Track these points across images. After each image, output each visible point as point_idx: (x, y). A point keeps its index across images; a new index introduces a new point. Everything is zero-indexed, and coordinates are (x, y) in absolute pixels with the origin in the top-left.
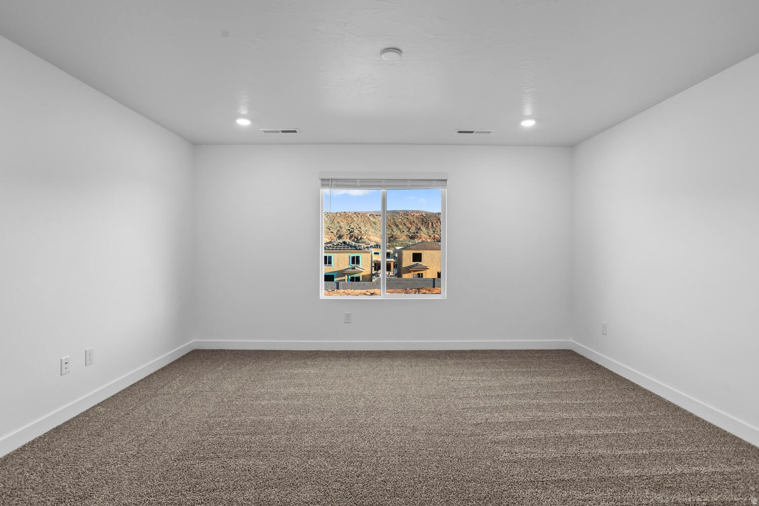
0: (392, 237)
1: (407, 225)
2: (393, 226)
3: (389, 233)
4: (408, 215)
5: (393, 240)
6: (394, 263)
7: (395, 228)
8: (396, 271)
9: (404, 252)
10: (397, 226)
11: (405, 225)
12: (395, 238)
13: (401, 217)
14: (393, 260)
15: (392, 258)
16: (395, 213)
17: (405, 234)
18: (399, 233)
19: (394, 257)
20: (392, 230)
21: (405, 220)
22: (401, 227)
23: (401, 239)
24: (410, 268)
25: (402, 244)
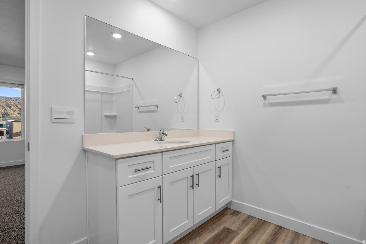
0: (6, 114)
1: (19, 107)
2: (6, 107)
3: (2, 111)
4: (19, 101)
5: (7, 116)
6: (7, 130)
7: (8, 109)
8: (8, 136)
9: (15, 123)
10: (10, 107)
11: (17, 107)
12: (9, 115)
13: (13, 101)
14: (6, 129)
15: (4, 128)
16: (8, 98)
17: (17, 112)
18: (12, 112)
19: (7, 127)
20: (5, 109)
21: (17, 104)
22: (13, 108)
23: (13, 116)
24: (20, 133)
25: (14, 118)
